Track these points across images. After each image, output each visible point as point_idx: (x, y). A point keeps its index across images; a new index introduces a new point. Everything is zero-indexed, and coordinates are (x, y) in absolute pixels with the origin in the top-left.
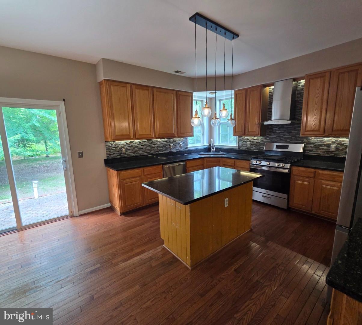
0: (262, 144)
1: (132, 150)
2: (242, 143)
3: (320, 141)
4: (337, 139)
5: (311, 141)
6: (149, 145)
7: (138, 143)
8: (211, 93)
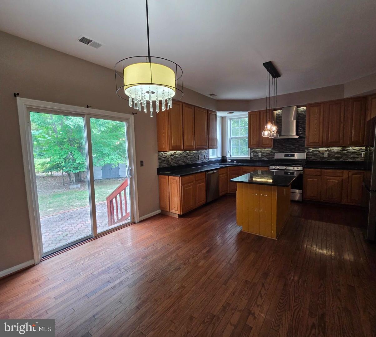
0: (271, 154)
1: (175, 160)
2: (254, 154)
3: (317, 150)
4: (328, 148)
5: (311, 151)
6: (186, 156)
7: (179, 154)
8: (229, 113)
